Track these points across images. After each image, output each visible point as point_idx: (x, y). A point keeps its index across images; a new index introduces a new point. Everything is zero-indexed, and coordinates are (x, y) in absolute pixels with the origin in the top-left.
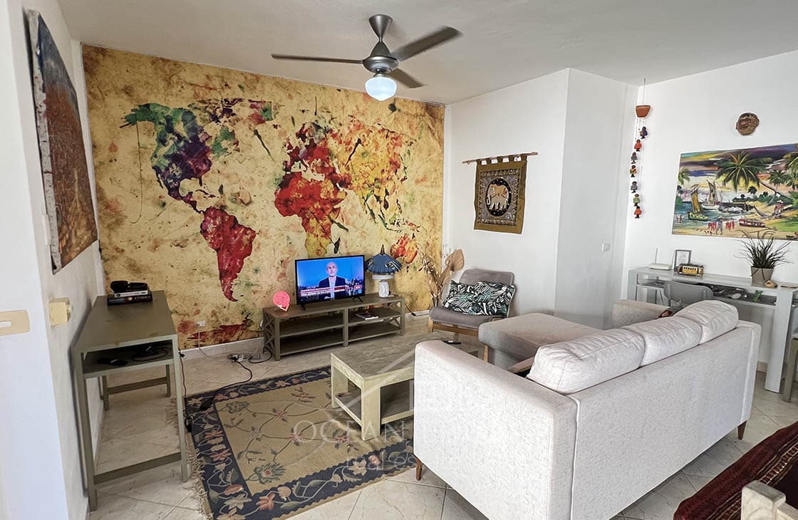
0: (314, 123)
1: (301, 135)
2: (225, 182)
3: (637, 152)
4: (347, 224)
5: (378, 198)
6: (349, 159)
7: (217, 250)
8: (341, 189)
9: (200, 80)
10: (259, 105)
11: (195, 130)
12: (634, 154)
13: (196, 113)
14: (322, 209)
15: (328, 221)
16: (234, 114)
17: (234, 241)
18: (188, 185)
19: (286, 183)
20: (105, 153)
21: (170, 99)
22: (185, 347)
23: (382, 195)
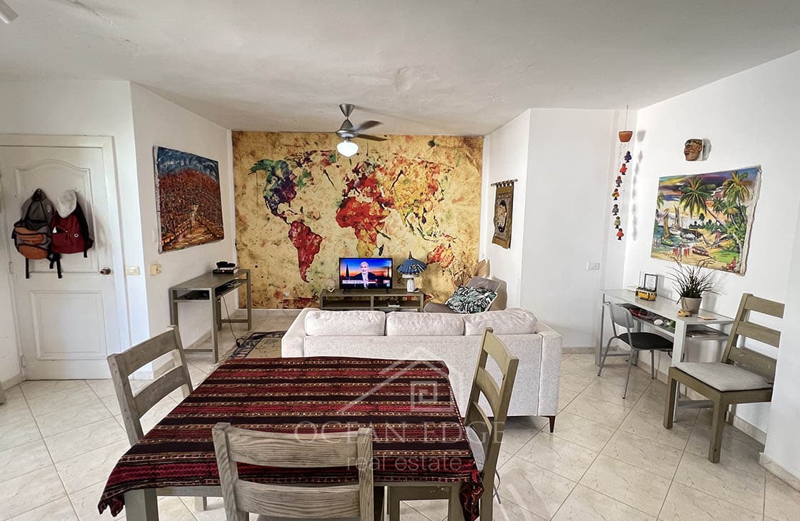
0: (365, 162)
1: (356, 171)
2: (304, 205)
3: (622, 176)
4: (390, 234)
5: (417, 215)
6: (393, 186)
7: (298, 248)
8: (386, 208)
9: (292, 142)
10: (328, 153)
11: (287, 173)
12: (619, 178)
13: (288, 162)
14: (370, 223)
15: (375, 232)
16: (311, 161)
17: (309, 243)
18: (282, 207)
19: (343, 205)
20: (240, 190)
21: (275, 155)
22: (277, 308)
23: (421, 212)
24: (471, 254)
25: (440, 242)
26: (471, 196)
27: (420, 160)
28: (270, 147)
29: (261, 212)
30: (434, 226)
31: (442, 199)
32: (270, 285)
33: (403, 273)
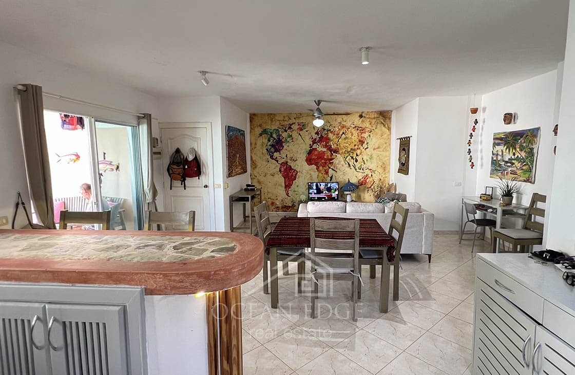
0: (322, 128)
1: (317, 133)
2: (288, 153)
3: (473, 133)
4: (336, 169)
5: (352, 158)
6: (338, 141)
7: (284, 178)
8: (334, 154)
9: (282, 118)
10: (301, 124)
11: (279, 136)
12: (471, 134)
13: (279, 130)
14: (325, 162)
15: (327, 167)
16: (292, 129)
17: (290, 174)
18: (276, 155)
19: (310, 153)
20: (253, 145)
21: (272, 126)
22: (273, 211)
23: (355, 156)
24: (384, 180)
25: (366, 173)
26: (385, 145)
27: (354, 126)
28: (270, 122)
29: (264, 158)
30: (362, 164)
31: (367, 148)
32: (269, 198)
33: (345, 191)
